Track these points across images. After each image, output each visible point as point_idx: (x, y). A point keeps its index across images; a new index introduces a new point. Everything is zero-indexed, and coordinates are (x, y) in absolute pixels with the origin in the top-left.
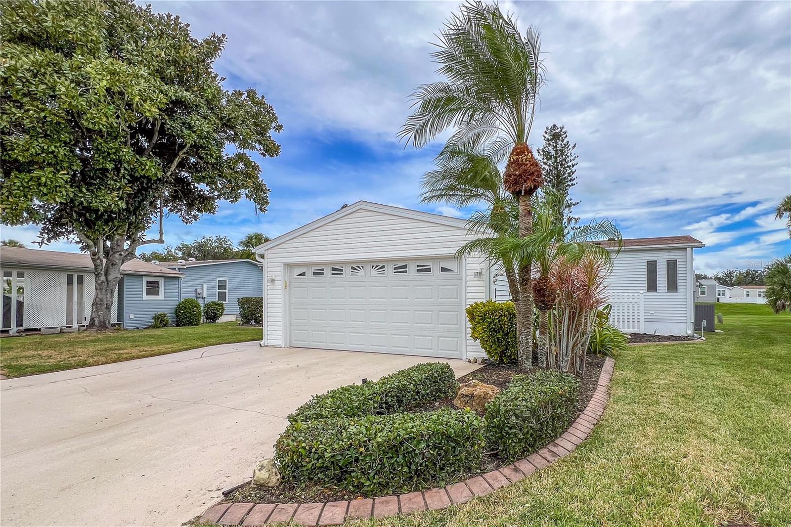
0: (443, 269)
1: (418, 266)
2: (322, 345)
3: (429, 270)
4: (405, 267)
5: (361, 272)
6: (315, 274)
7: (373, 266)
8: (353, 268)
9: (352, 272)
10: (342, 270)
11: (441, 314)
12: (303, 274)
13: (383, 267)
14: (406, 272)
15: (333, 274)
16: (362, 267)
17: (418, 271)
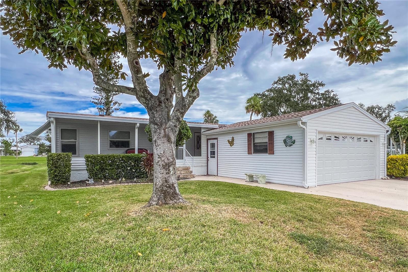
0: (371, 141)
2: (331, 182)
3: (367, 141)
4: (361, 138)
5: (346, 140)
6: (327, 139)
7: (350, 137)
8: (343, 137)
9: (343, 139)
10: (339, 138)
11: (370, 161)
12: (321, 139)
13: (353, 138)
14: (360, 141)
15: (335, 140)
16: (347, 137)
17: (364, 141)
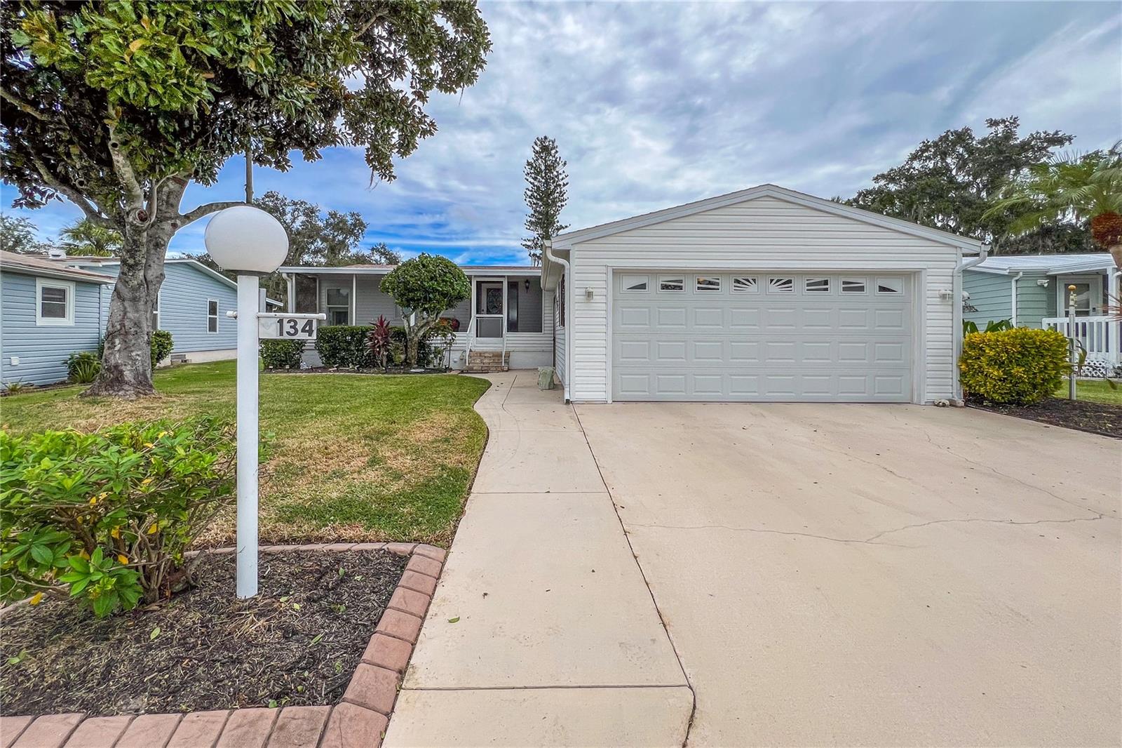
0: (882, 289)
1: (844, 283)
2: (682, 396)
3: (861, 289)
4: (826, 283)
5: (752, 288)
6: (665, 287)
7: (772, 281)
8: (738, 282)
9: (735, 286)
10: (718, 284)
11: (879, 347)
12: (643, 286)
13: (790, 282)
14: (827, 289)
15: (699, 288)
16: (754, 280)
17: (845, 289)
